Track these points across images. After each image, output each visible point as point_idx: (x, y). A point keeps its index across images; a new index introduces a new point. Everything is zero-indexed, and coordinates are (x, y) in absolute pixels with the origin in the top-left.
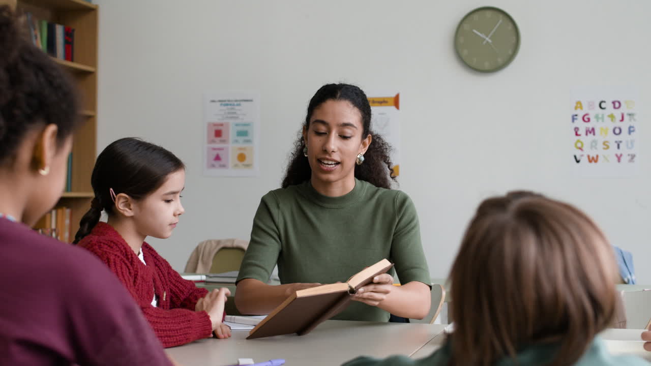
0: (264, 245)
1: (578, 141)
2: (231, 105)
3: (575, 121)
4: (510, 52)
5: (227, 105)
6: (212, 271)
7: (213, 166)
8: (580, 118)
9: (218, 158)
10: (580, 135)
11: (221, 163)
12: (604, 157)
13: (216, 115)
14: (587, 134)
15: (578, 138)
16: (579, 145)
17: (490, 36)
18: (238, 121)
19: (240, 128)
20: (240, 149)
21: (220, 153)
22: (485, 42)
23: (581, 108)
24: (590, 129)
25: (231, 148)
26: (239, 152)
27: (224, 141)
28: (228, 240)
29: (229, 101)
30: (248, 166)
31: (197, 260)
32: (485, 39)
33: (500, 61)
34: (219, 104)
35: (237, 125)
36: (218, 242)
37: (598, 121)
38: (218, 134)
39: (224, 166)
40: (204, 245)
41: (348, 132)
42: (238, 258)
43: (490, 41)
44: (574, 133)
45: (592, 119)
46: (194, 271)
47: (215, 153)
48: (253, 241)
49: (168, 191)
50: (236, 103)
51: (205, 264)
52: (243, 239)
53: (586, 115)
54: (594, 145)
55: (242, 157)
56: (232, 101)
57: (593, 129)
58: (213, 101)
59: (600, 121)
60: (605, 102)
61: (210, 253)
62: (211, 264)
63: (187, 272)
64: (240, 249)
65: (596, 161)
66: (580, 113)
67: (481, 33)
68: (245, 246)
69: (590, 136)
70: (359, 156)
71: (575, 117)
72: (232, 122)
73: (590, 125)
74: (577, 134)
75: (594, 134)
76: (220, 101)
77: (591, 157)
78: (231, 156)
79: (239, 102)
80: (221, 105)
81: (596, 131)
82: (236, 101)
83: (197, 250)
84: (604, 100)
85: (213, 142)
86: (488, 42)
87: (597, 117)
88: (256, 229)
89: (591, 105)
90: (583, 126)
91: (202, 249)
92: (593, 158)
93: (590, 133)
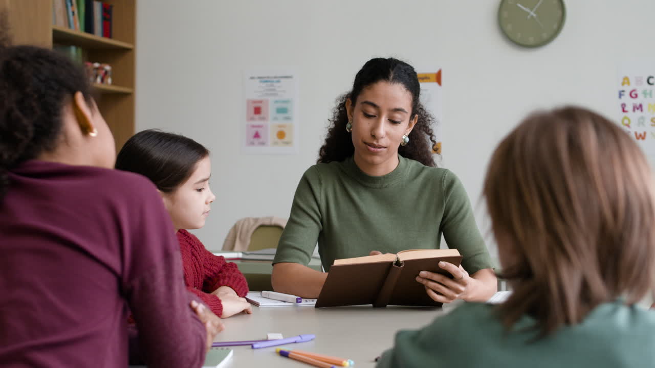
0: (303, 226)
1: (625, 118)
2: (270, 81)
3: (622, 97)
4: (555, 26)
5: (266, 81)
6: (250, 248)
7: (252, 144)
8: (627, 94)
9: (257, 135)
10: (626, 112)
11: (261, 140)
12: (652, 133)
13: (255, 91)
14: (634, 110)
15: (625, 114)
16: (626, 121)
17: (534, 10)
18: (277, 98)
19: (279, 105)
20: (280, 126)
21: (260, 130)
22: (529, 17)
23: (629, 83)
24: (638, 105)
25: (271, 125)
26: (279, 129)
27: (263, 119)
28: (267, 218)
29: (268, 77)
30: (287, 143)
31: (235, 237)
32: (528, 14)
33: (545, 36)
34: (258, 81)
35: (276, 102)
36: (256, 220)
37: (645, 97)
38: (257, 111)
39: (263, 144)
40: (242, 222)
41: (398, 116)
42: (276, 236)
43: (535, 15)
44: (621, 109)
45: (640, 96)
46: (232, 249)
47: (255, 130)
48: (291, 221)
49: (198, 179)
50: (275, 80)
51: (243, 242)
52: (282, 216)
53: (634, 90)
54: (641, 121)
55: (281, 135)
56: (272, 77)
57: (641, 106)
58: (252, 78)
59: (648, 96)
60: (652, 77)
61: (248, 231)
62: (248, 241)
63: (224, 249)
64: (278, 227)
65: (643, 138)
66: (628, 89)
67: (526, 7)
68: (284, 224)
69: (638, 112)
70: (404, 138)
71: (622, 93)
72: (271, 99)
73: (637, 101)
74: (624, 111)
75: (642, 111)
76: (259, 78)
77: (638, 135)
78: (270, 134)
79: (278, 79)
80: (261, 82)
81: (644, 107)
82: (275, 77)
83: (235, 228)
84: (652, 75)
85: (252, 119)
86: (532, 17)
87: (645, 93)
88: (296, 207)
89: (638, 81)
90: (630, 103)
91: (240, 228)
92: (640, 135)
93: (638, 109)
